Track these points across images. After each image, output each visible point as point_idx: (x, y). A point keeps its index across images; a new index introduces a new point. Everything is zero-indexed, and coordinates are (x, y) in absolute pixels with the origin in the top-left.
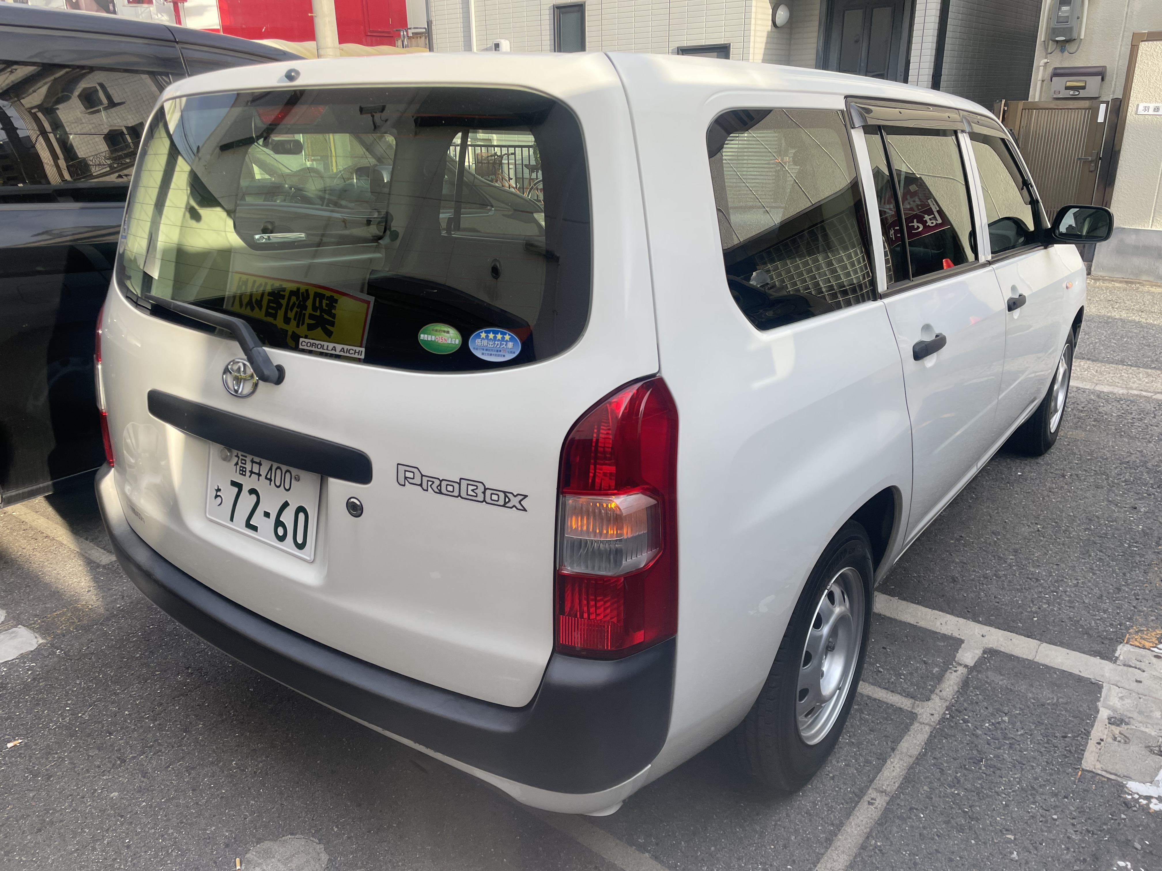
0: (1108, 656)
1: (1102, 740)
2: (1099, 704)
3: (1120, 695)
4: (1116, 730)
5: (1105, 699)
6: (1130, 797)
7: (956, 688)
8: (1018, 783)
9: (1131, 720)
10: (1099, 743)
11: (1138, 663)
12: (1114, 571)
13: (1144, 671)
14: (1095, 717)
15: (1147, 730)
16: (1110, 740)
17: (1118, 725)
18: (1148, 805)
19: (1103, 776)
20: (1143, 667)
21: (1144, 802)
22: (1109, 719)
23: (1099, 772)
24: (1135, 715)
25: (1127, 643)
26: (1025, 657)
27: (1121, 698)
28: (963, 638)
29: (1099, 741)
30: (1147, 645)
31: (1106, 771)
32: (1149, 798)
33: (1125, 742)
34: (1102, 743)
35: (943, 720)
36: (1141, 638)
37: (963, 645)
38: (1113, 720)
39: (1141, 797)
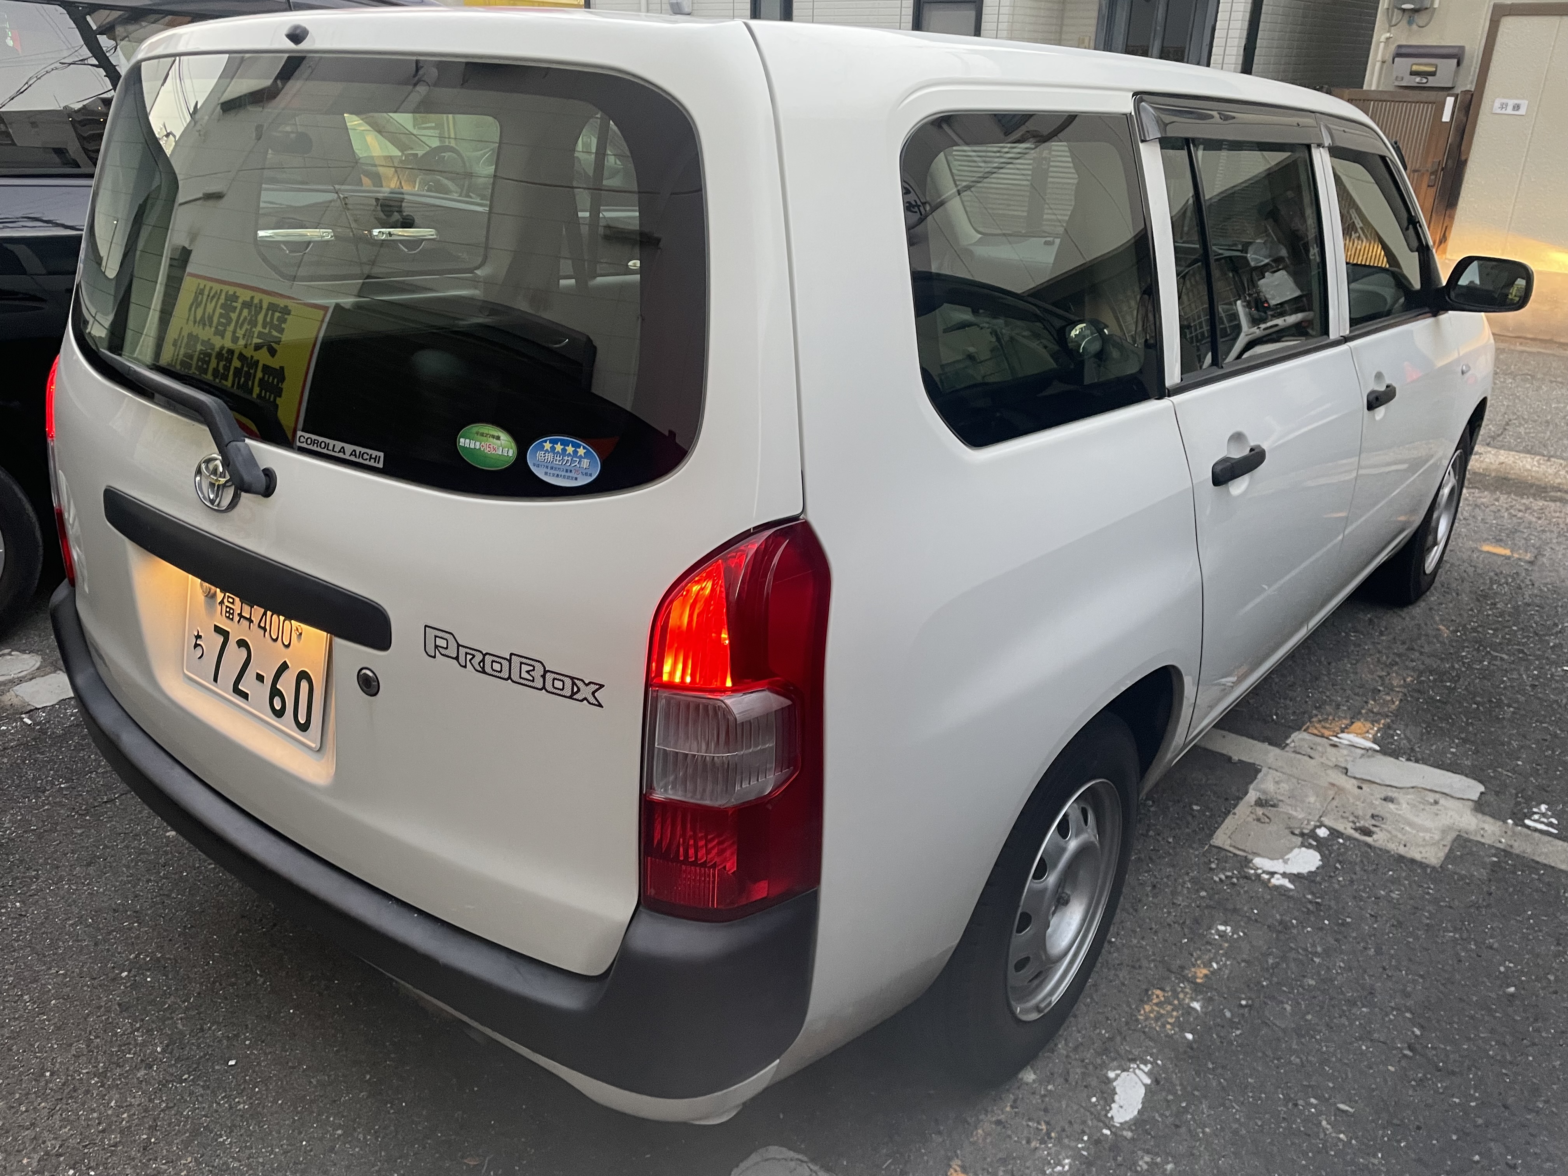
0: (1279, 742)
2: (1251, 786)
3: (1277, 779)
4: (1260, 811)
5: (1260, 782)
6: (1252, 872)
9: (1280, 804)
11: (1310, 751)
13: (1313, 758)
14: (1242, 798)
15: (1294, 813)
16: (1250, 820)
17: (1264, 807)
18: (1269, 880)
19: (1230, 852)
20: (1313, 755)
21: (1266, 876)
22: (1257, 801)
23: (1227, 848)
24: (1286, 798)
25: (1305, 730)
27: (1277, 783)
30: (1327, 733)
31: (1234, 847)
32: (1272, 874)
33: (1266, 823)
36: (1324, 727)
38: (1260, 802)
39: (1264, 872)
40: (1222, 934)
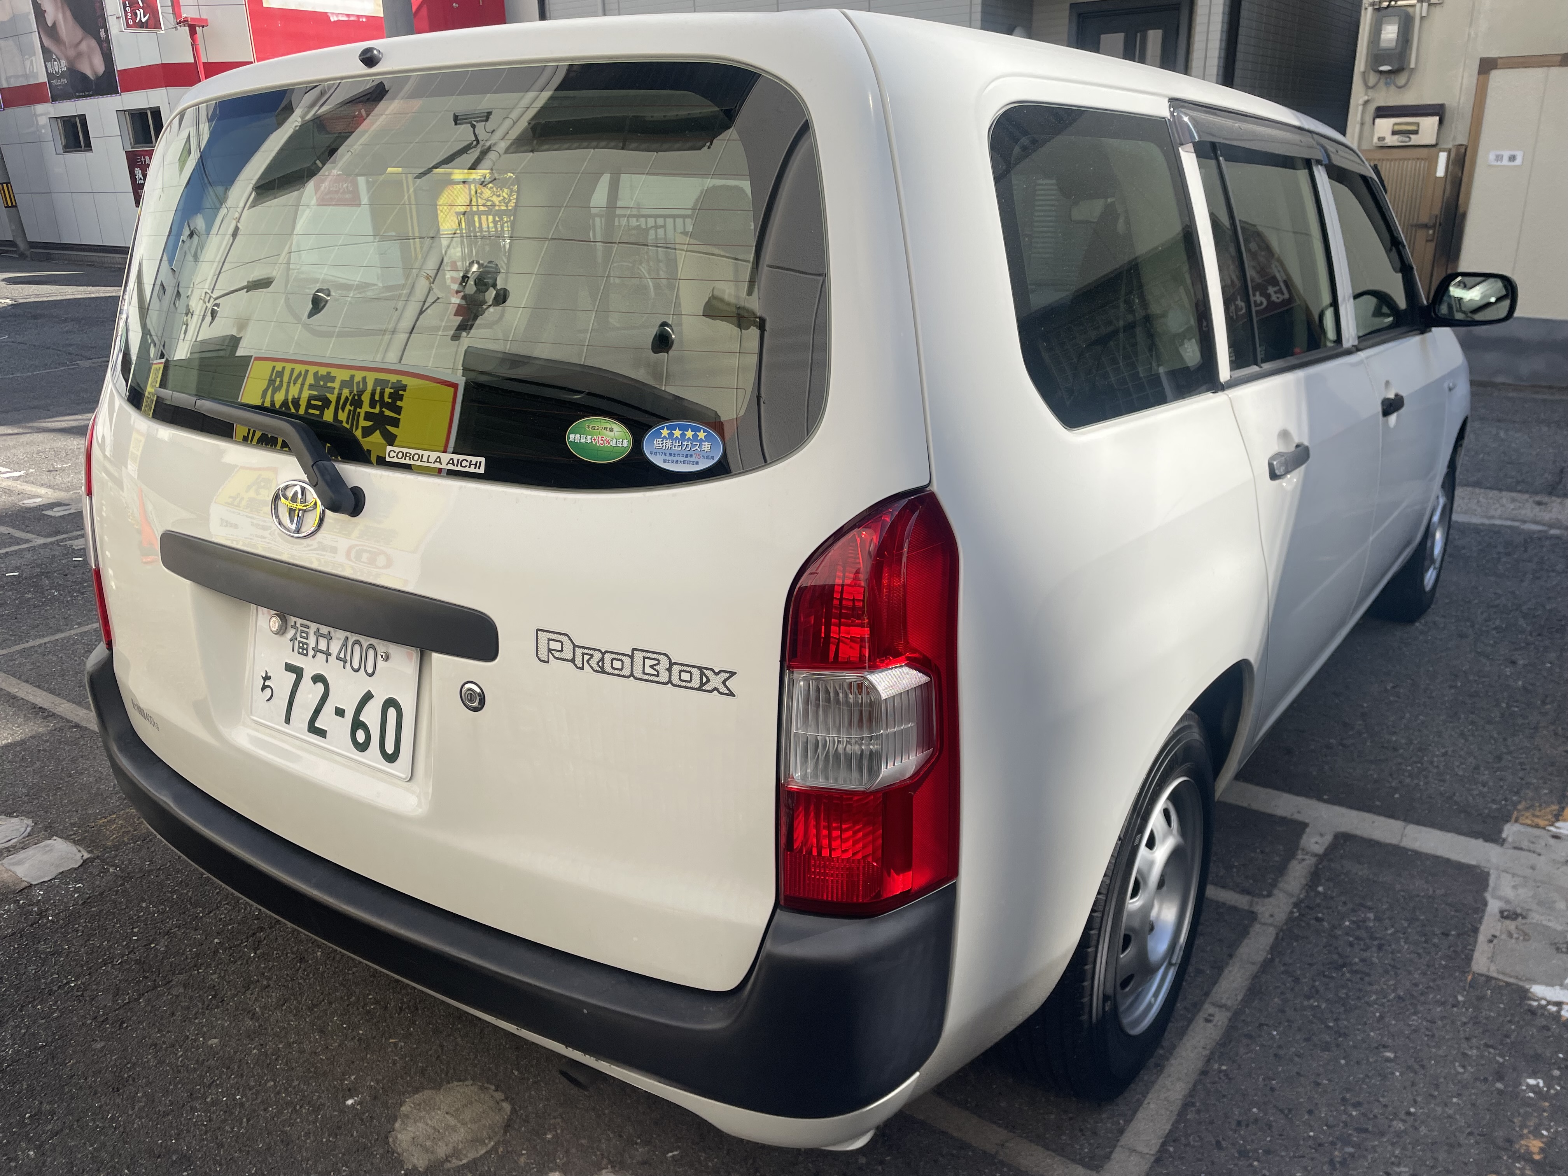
0: (1494, 837)
1: (1495, 936)
2: (1488, 896)
3: (1513, 884)
4: (1511, 925)
5: (1495, 889)
6: (1535, 1004)
7: (1303, 881)
8: (1394, 991)
9: (1530, 912)
10: (1491, 941)
11: (1532, 845)
12: (1491, 737)
13: (1540, 855)
14: (1484, 911)
15: (1550, 924)
16: (1504, 937)
17: (1514, 919)
18: (1559, 1011)
19: (1500, 980)
20: (1538, 850)
21: (1554, 1009)
22: (1502, 912)
23: (1495, 975)
24: (1534, 907)
25: (1516, 821)
26: (1388, 841)
27: (1514, 887)
28: (1307, 821)
29: (1490, 938)
30: (1542, 823)
31: (1502, 973)
32: (1559, 1004)
33: (1524, 940)
34: (1495, 941)
35: (1290, 919)
36: (1534, 816)
37: (1308, 830)
38: (1506, 914)
39: (1549, 1003)
40: (1537, 1090)
